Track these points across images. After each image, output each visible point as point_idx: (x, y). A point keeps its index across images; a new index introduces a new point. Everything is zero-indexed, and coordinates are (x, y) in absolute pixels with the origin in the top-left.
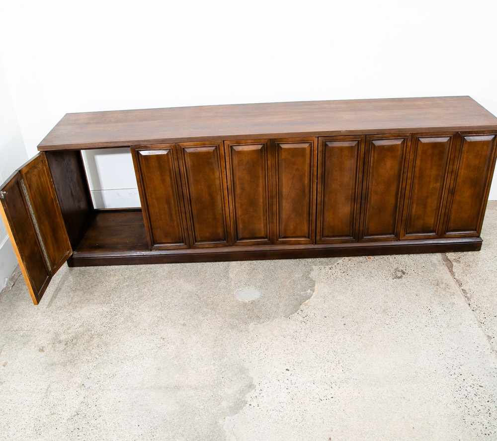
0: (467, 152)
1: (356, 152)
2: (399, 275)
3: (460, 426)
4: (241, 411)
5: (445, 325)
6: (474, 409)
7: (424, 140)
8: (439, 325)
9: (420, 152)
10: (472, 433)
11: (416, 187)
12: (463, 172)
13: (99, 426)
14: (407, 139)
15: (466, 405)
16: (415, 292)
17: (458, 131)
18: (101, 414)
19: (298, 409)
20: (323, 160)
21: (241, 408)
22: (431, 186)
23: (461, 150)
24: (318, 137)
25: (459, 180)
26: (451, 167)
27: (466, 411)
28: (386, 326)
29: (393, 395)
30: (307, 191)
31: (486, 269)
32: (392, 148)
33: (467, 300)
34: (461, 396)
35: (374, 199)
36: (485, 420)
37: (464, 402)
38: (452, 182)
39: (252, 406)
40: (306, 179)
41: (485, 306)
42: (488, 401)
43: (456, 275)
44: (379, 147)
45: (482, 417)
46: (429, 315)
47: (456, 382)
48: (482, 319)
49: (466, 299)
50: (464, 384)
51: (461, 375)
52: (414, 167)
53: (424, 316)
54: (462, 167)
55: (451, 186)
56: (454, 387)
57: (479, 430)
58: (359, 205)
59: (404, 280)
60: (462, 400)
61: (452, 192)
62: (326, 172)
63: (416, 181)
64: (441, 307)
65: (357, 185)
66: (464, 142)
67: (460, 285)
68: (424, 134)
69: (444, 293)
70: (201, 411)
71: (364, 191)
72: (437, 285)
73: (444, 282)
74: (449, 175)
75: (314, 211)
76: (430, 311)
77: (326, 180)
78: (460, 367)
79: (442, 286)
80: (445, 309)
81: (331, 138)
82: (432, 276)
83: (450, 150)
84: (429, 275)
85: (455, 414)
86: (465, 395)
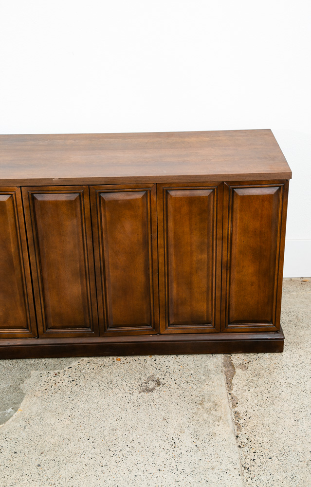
0: (241, 211)
1: (78, 209)
2: (151, 387)
5: (188, 470)
7: (175, 194)
8: (180, 468)
9: (171, 209)
11: (173, 259)
12: (237, 239)
14: (150, 191)
16: (163, 414)
17: (222, 180)
20: (33, 219)
22: (195, 259)
23: (231, 208)
24: (21, 187)
25: (235, 250)
26: (220, 231)
28: (100, 468)
30: (16, 262)
31: (283, 381)
32: (130, 204)
33: (236, 429)
35: (113, 275)
38: (225, 253)
40: (12, 245)
41: (261, 440)
43: (234, 389)
44: (110, 202)
46: (170, 453)
48: (248, 461)
49: (236, 427)
52: (166, 230)
53: (163, 454)
54: (236, 231)
55: (225, 259)
58: (93, 284)
59: (155, 394)
61: (228, 266)
62: (40, 235)
63: (172, 251)
64: (194, 439)
65: (86, 255)
66: (235, 197)
67: (235, 404)
68: (175, 185)
69: (205, 416)
71: (97, 264)
72: (201, 404)
73: (213, 400)
74: (219, 242)
75: (30, 291)
76: (174, 445)
77: (41, 247)
79: (207, 405)
80: (198, 443)
81: (40, 188)
82: (199, 389)
83: (215, 207)
84: (195, 388)
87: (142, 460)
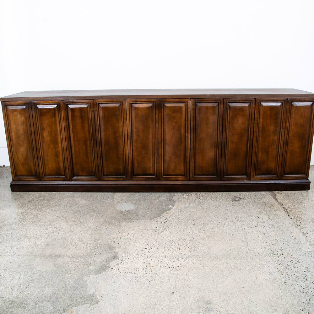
0: (295, 114)
1: (217, 111)
3: (282, 286)
4: (104, 272)
6: (294, 276)
7: (264, 104)
9: (262, 112)
10: (292, 291)
11: (261, 138)
12: (293, 129)
14: (252, 102)
15: (286, 273)
19: (149, 273)
20: (195, 115)
21: (105, 270)
22: (271, 139)
23: (290, 112)
24: (191, 99)
25: (291, 135)
26: (284, 124)
27: (287, 277)
29: (228, 266)
30: (183, 139)
32: (242, 109)
34: (283, 268)
35: (231, 146)
36: (303, 283)
38: (286, 136)
39: (114, 270)
40: (183, 130)
42: (305, 271)
44: (233, 107)
45: (300, 281)
47: (279, 259)
50: (285, 260)
51: (282, 255)
52: (258, 123)
54: (292, 125)
55: (285, 139)
56: (276, 262)
57: (298, 290)
58: (220, 151)
60: (284, 270)
61: (286, 143)
62: (197, 124)
63: (260, 134)
65: (218, 135)
66: (292, 106)
70: (72, 271)
71: (223, 140)
74: (283, 130)
75: (189, 155)
77: (196, 131)
78: (282, 250)
81: (200, 100)
83: (283, 112)
85: (278, 279)
86: (285, 267)
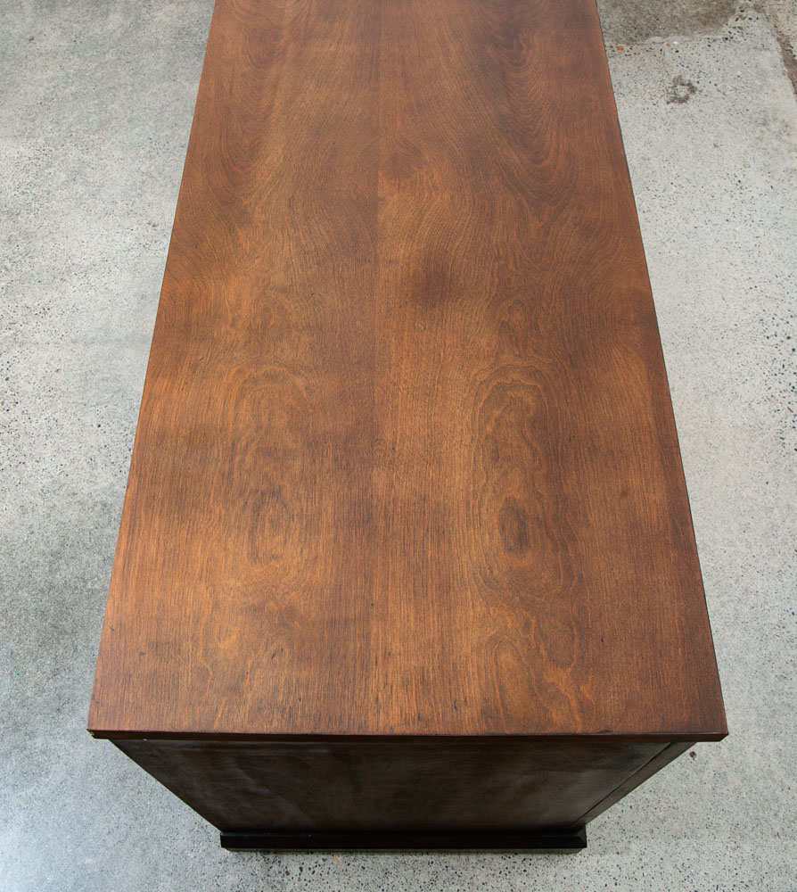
2: (682, 95)
3: (772, 451)
5: (768, 222)
8: (757, 219)
13: (14, 425)
15: (790, 406)
16: (712, 138)
18: (18, 398)
27: (789, 420)
34: (782, 387)
37: (787, 400)
46: (737, 196)
47: (777, 354)
51: (789, 338)
53: (726, 197)
56: (770, 364)
59: (691, 107)
60: (784, 394)
64: (765, 178)
69: (776, 143)
72: (764, 124)
73: (780, 119)
76: (740, 185)
78: (789, 320)
79: (774, 127)
80: (774, 183)
82: (756, 102)
84: (750, 98)
85: (764, 427)
86: (790, 384)
87: (698, 205)
